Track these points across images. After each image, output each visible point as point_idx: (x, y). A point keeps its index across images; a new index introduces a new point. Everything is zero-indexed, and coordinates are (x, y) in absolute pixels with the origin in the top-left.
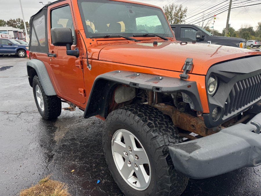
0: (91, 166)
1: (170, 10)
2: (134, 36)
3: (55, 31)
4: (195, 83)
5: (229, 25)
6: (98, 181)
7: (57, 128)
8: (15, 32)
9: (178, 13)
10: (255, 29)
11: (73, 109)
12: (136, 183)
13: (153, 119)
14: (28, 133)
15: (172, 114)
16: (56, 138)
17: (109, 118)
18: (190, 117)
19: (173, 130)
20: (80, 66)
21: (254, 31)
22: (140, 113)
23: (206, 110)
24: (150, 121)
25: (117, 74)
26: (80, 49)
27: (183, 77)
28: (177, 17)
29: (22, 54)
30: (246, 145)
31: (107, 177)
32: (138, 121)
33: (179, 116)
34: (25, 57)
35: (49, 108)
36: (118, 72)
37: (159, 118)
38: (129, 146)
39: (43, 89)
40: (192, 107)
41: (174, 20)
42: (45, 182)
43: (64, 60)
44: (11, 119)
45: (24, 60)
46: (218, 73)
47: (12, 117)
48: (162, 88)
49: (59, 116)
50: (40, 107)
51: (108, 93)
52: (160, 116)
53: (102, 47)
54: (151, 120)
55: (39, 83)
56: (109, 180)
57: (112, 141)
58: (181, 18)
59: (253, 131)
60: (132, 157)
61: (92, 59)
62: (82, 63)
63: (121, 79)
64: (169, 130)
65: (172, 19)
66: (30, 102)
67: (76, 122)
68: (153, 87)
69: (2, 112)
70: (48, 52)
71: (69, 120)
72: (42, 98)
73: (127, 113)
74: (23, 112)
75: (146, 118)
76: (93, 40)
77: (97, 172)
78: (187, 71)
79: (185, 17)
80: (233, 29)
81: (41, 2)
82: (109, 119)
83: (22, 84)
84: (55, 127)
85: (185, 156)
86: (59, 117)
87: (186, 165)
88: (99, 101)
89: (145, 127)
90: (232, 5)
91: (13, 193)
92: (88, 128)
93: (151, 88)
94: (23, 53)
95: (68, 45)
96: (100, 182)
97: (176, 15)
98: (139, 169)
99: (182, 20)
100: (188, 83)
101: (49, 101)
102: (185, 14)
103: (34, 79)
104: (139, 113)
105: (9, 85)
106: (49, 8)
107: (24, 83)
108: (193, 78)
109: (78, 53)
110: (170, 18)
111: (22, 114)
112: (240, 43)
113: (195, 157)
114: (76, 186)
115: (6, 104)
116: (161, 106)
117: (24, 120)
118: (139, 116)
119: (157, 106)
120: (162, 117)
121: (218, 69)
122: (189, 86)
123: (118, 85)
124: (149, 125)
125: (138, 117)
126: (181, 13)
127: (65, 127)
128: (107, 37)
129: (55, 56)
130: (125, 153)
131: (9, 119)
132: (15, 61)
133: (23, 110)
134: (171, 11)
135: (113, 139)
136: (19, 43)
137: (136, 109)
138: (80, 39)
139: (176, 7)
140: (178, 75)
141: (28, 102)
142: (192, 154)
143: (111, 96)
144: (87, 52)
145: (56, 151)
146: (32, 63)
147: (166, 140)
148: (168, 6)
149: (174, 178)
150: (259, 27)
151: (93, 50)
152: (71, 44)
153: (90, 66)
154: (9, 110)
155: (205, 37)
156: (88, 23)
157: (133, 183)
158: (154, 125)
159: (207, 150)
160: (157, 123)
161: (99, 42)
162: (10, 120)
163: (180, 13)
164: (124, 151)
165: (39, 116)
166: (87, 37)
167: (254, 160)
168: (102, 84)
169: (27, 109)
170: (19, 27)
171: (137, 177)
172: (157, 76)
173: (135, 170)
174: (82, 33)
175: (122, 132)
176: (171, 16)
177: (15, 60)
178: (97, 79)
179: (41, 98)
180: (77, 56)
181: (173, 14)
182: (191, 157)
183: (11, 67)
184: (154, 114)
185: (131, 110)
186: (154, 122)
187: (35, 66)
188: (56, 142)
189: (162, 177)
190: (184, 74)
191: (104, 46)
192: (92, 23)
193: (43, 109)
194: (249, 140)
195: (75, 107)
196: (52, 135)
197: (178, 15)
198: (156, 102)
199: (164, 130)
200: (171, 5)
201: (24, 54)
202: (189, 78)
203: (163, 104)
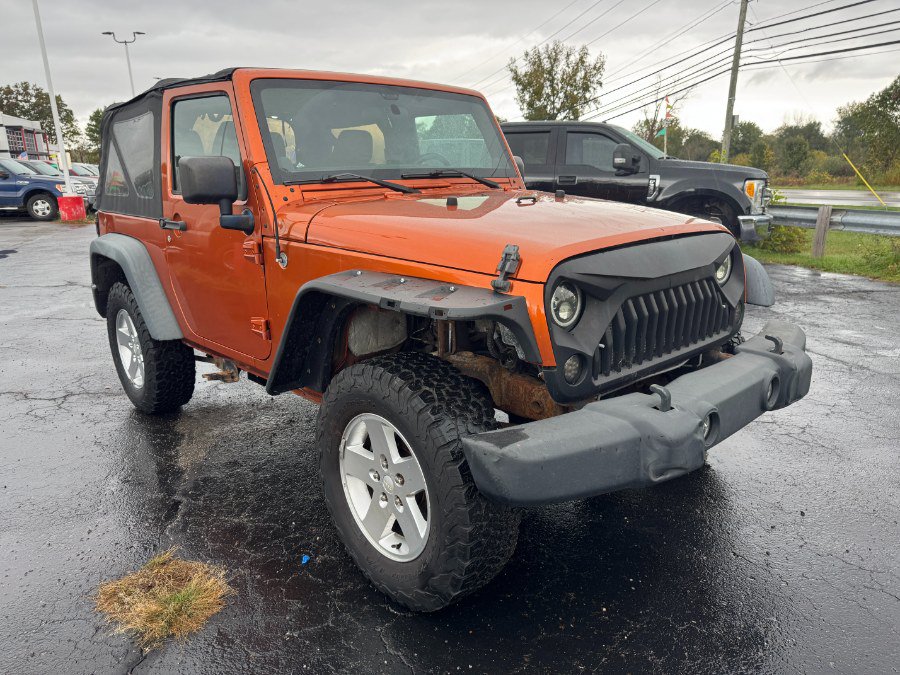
0: (286, 527)
1: (546, 64)
2: (403, 178)
3: (189, 165)
4: (522, 301)
5: (734, 117)
6: (305, 559)
7: (183, 435)
8: (13, 130)
9: (575, 71)
10: (828, 129)
11: (233, 377)
12: (399, 546)
13: (435, 383)
14: (98, 450)
15: (489, 378)
16: (182, 462)
17: (333, 388)
18: (531, 383)
19: (480, 409)
20: (256, 257)
21: (825, 135)
22: (407, 370)
23: (548, 359)
24: (427, 388)
25: (354, 279)
26: (255, 213)
27: (498, 288)
28: (572, 85)
29: (41, 207)
30: (632, 433)
31: (330, 549)
32: (400, 389)
33: (509, 382)
34: (54, 217)
35: (158, 378)
36: (356, 275)
37: (448, 382)
38: (383, 455)
39: (144, 322)
40: (521, 356)
41: (561, 95)
42: (164, 564)
43: (199, 233)
44: (40, 413)
45: (51, 231)
46: (576, 277)
47: (43, 407)
48: (448, 310)
49: (186, 401)
50: (129, 376)
51: (330, 329)
52: (452, 377)
53: (316, 208)
54: (431, 385)
55: (129, 303)
56: (336, 556)
57: (342, 446)
58: (586, 88)
59: (655, 408)
60: (389, 482)
61: (287, 238)
62: (261, 247)
63: (361, 290)
64: (471, 407)
65: (555, 92)
66: (92, 364)
67: (238, 420)
68: (431, 308)
69: (8, 395)
70: (163, 216)
71: (216, 413)
72: (137, 347)
73: (376, 372)
74: (72, 394)
75: (418, 382)
76: (292, 190)
77: (302, 538)
78: (507, 273)
79: (599, 88)
80: (757, 129)
81: (110, 33)
82: (332, 391)
83: (55, 308)
84: (176, 434)
85: (492, 454)
86: (185, 407)
87: (497, 473)
88: (307, 349)
89: (416, 400)
90: (742, 55)
91: (80, 591)
92: (274, 435)
93: (425, 311)
94: (47, 204)
95: (224, 202)
96: (308, 562)
97: (569, 80)
98: (407, 509)
99: (588, 95)
100: (506, 301)
101: (159, 356)
102: (599, 76)
103: (112, 292)
104: (403, 371)
105: (12, 312)
106: (168, 95)
107: (64, 306)
108: (519, 290)
109: (251, 223)
110: (548, 90)
111: (70, 399)
112: (747, 182)
113: (511, 455)
114: (247, 572)
115: (16, 371)
116: (465, 359)
117: (80, 416)
118: (403, 376)
119: (454, 358)
120: (457, 379)
121: (573, 270)
122: (508, 307)
123: (356, 308)
124: (424, 396)
125: (399, 379)
126: (583, 73)
127: (206, 433)
128: (330, 181)
129: (184, 228)
130: (371, 475)
131: (33, 413)
132: (22, 234)
133: (73, 388)
134: (552, 66)
135: (343, 441)
136: (33, 174)
137: (397, 361)
138: (258, 187)
139: (568, 56)
140: (487, 283)
141: (84, 364)
142: (506, 450)
143: (338, 334)
144: (275, 220)
145: (185, 494)
146: (110, 247)
147: (462, 429)
148: (542, 51)
149: (478, 512)
150: (839, 122)
151: (292, 216)
152: (234, 199)
153: (285, 257)
154: (28, 388)
155: (642, 164)
156: (275, 124)
157: (393, 546)
158: (436, 396)
159: (541, 441)
160: (444, 393)
161: (307, 195)
162: (36, 417)
163: (581, 74)
164: (372, 470)
165: (126, 404)
166: (275, 182)
167: (651, 468)
168: (315, 302)
169: (84, 385)
170: (25, 113)
171: (402, 534)
172: (443, 285)
173: (396, 512)
174: (264, 173)
175: (366, 422)
176: (552, 81)
177: (21, 229)
178: (304, 291)
179: (132, 350)
180: (249, 231)
181: (558, 76)
182: (503, 455)
183: (10, 255)
184: (437, 372)
185: (384, 366)
186: (438, 389)
187: (119, 253)
188: (183, 473)
189: (451, 511)
190: (500, 281)
191: (322, 207)
192: (287, 125)
193: (138, 381)
194: (638, 425)
195: (239, 370)
196: (168, 453)
197: (575, 81)
198: (454, 349)
199: (458, 407)
200: (551, 46)
201: (48, 208)
202: (511, 288)
203: (470, 354)
